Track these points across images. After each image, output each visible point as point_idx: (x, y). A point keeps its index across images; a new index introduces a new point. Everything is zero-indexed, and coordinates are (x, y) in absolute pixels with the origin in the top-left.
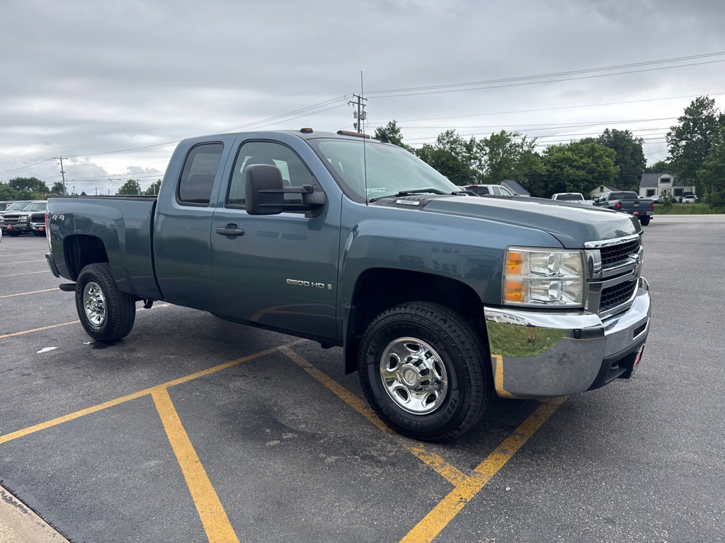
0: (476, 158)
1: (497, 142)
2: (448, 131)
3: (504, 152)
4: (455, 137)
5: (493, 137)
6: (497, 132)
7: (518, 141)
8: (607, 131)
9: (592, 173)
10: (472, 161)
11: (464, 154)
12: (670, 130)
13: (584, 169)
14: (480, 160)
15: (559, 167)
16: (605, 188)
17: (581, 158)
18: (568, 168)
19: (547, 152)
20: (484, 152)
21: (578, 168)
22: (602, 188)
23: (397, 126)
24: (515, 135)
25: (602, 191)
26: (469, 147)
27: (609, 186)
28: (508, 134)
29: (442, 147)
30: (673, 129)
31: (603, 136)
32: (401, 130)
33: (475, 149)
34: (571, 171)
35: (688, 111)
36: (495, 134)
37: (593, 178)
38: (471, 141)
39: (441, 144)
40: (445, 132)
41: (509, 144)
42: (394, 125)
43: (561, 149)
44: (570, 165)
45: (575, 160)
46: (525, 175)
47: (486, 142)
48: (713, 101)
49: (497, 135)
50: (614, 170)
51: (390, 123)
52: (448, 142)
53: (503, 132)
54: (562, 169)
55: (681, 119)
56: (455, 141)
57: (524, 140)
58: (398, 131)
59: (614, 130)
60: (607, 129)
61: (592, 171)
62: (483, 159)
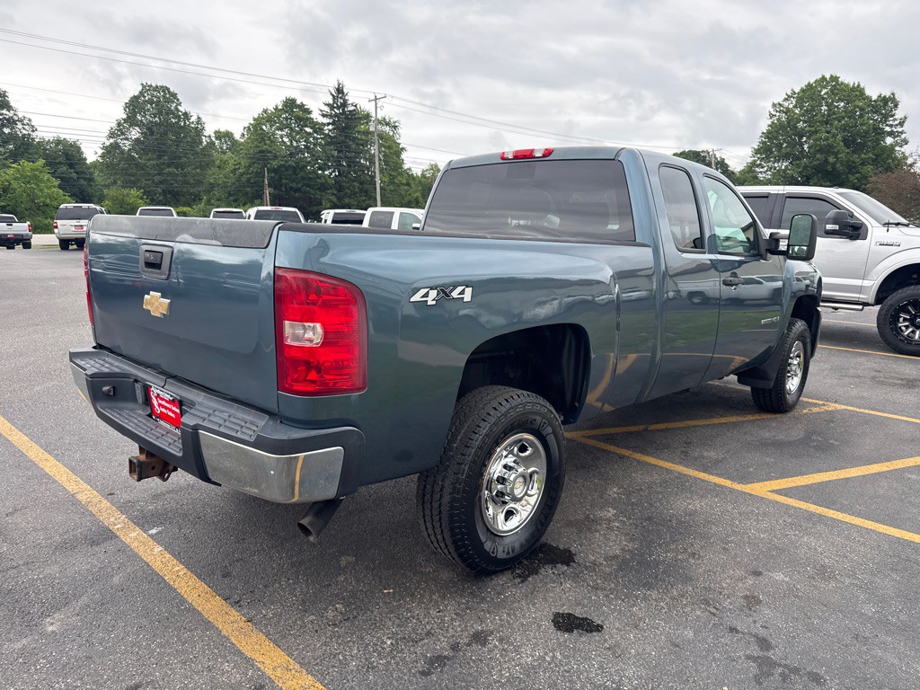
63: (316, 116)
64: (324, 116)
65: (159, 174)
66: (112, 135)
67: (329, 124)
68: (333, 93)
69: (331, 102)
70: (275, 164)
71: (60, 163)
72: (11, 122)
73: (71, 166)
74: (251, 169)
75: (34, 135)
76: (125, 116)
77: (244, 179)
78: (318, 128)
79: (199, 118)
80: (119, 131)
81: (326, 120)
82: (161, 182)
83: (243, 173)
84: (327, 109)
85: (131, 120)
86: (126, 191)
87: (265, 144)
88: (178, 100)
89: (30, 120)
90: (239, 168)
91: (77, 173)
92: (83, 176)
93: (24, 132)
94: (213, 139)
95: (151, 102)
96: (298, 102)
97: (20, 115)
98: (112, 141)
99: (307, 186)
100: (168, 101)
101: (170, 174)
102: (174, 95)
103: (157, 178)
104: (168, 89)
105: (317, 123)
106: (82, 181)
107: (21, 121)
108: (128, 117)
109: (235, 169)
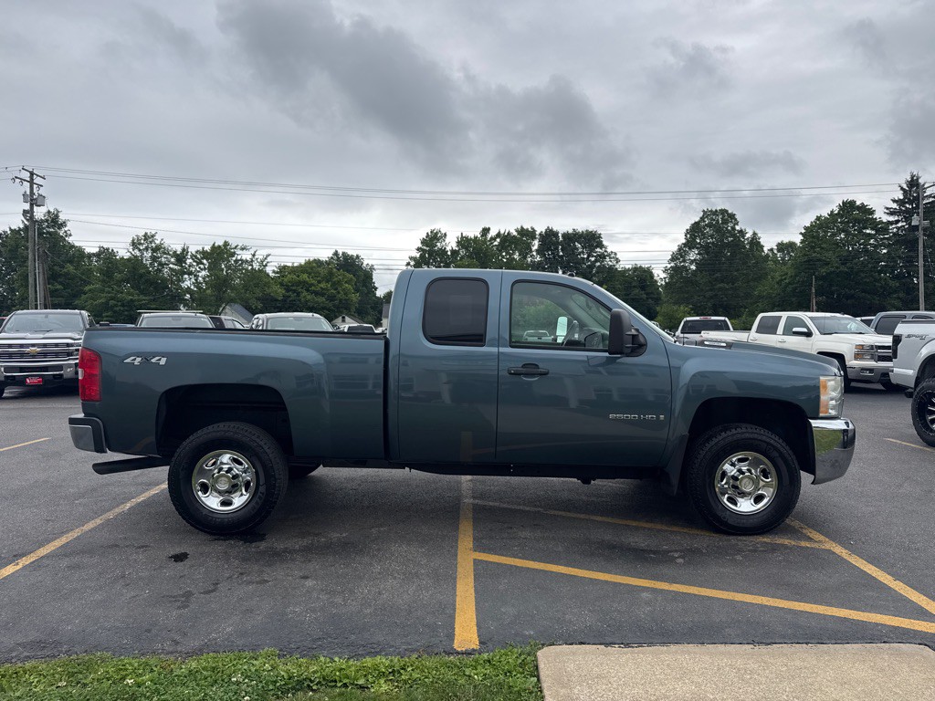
0: (190, 273)
1: (219, 254)
2: (146, 233)
3: (228, 267)
4: (158, 242)
5: (213, 247)
6: (220, 243)
7: (246, 256)
8: (336, 253)
9: (333, 301)
10: (186, 276)
11: (171, 266)
12: (409, 260)
13: (323, 295)
14: (196, 276)
15: (294, 291)
16: (347, 319)
17: (319, 282)
18: (305, 293)
19: (277, 273)
20: (202, 266)
21: (316, 293)
22: (344, 318)
23: (62, 217)
24: (242, 249)
25: (344, 321)
26: (180, 258)
27: (350, 316)
28: (233, 246)
29: (138, 254)
30: (411, 258)
31: (332, 258)
32: (68, 224)
33: (189, 261)
34: (309, 297)
35: (424, 242)
36: (216, 245)
37: (334, 306)
38: (184, 250)
39: (136, 251)
40: (141, 234)
41: (234, 259)
42: (57, 216)
43: (294, 270)
44: (308, 290)
45: (312, 285)
46: (258, 299)
47: (205, 254)
48: (445, 234)
49: (219, 247)
50: (355, 297)
51: (49, 212)
52: (147, 249)
53: (226, 244)
54: (298, 294)
55: (418, 249)
56: (157, 249)
57: (254, 255)
58: (63, 224)
59: (343, 253)
60: (336, 251)
61: (331, 298)
62: (200, 274)
63: (881, 215)
64: (892, 213)
65: (711, 290)
66: (673, 259)
67: (897, 222)
68: (905, 186)
69: (902, 197)
70: (823, 271)
71: (634, 287)
72: (602, 257)
73: (643, 288)
74: (797, 278)
75: (617, 266)
76: (684, 241)
77: (789, 289)
78: (882, 228)
79: (755, 234)
80: (679, 255)
81: (892, 218)
82: (711, 298)
83: (789, 283)
84: (895, 206)
85: (690, 244)
86: (675, 308)
87: (815, 252)
88: (736, 220)
89: (616, 254)
90: (785, 279)
91: (647, 294)
92: (652, 296)
93: (610, 263)
94: (776, 252)
95: (710, 225)
96: (858, 203)
97: (609, 250)
98: (672, 264)
99: (863, 291)
100: (725, 222)
101: (720, 289)
102: (732, 216)
103: (708, 294)
104: (727, 211)
105: (881, 222)
106: (650, 300)
107: (609, 255)
108: (688, 241)
109: (782, 280)
